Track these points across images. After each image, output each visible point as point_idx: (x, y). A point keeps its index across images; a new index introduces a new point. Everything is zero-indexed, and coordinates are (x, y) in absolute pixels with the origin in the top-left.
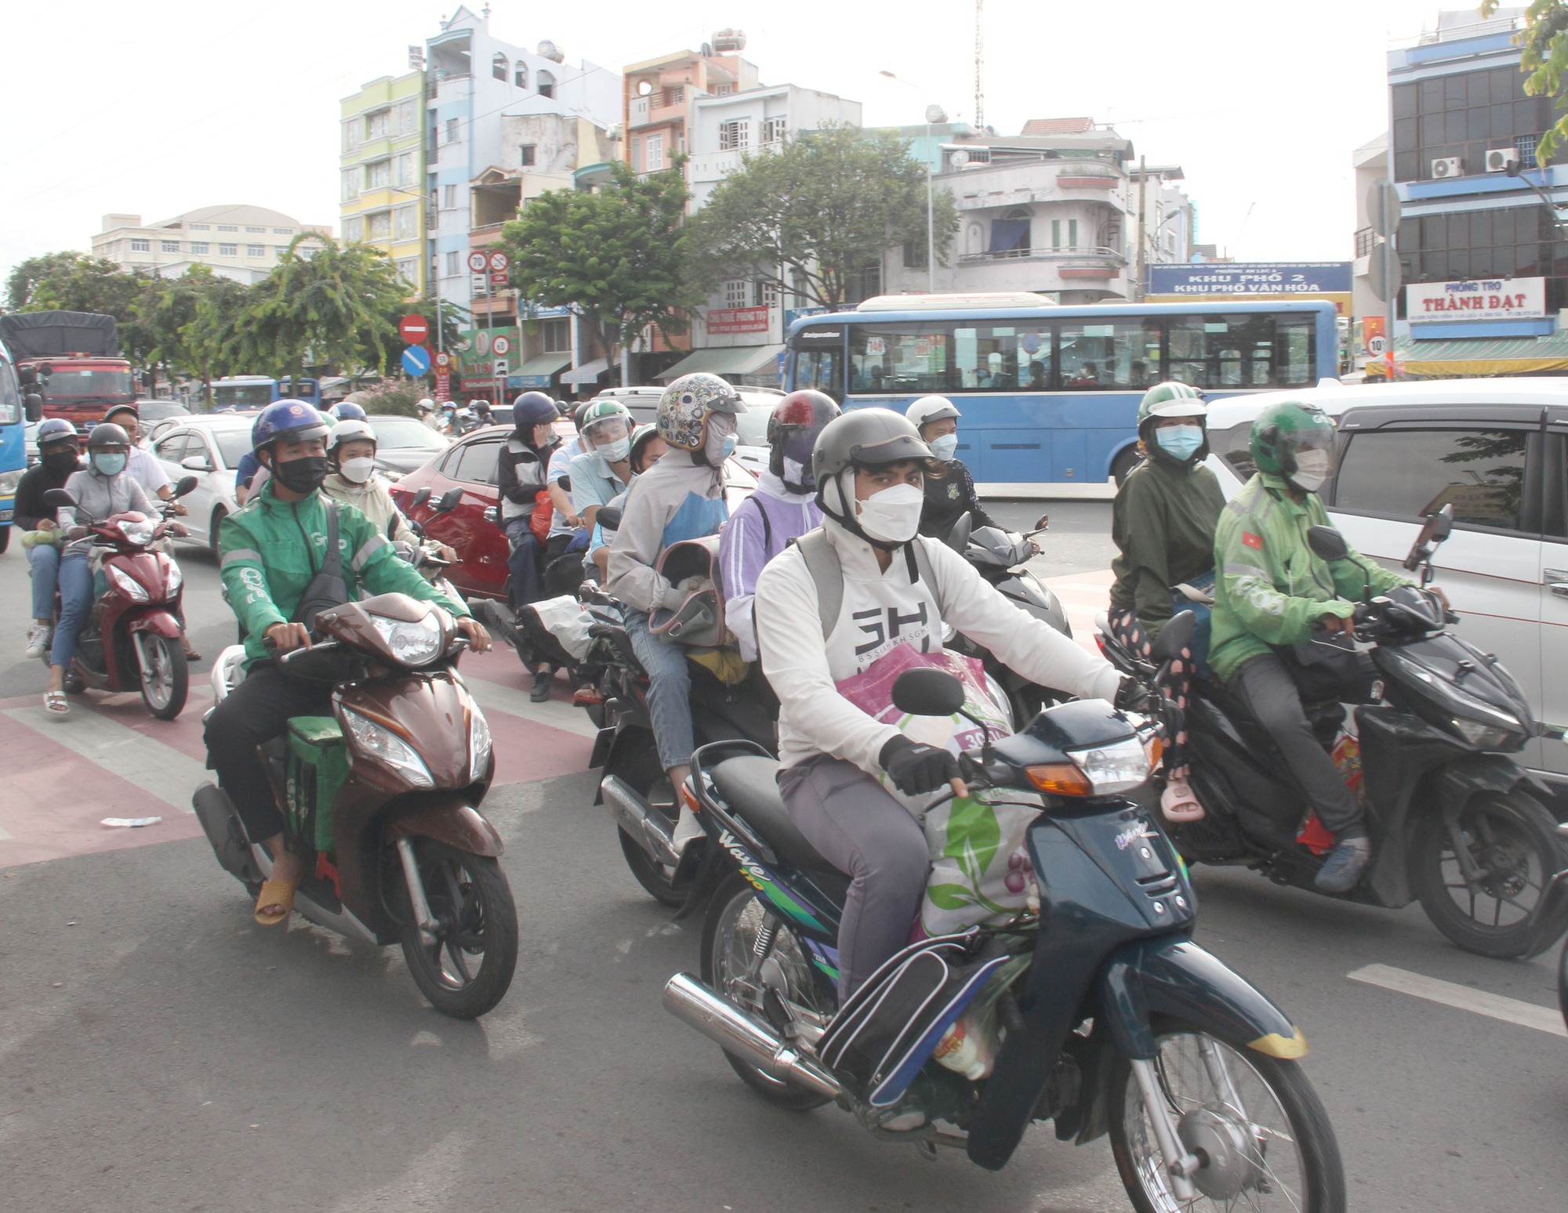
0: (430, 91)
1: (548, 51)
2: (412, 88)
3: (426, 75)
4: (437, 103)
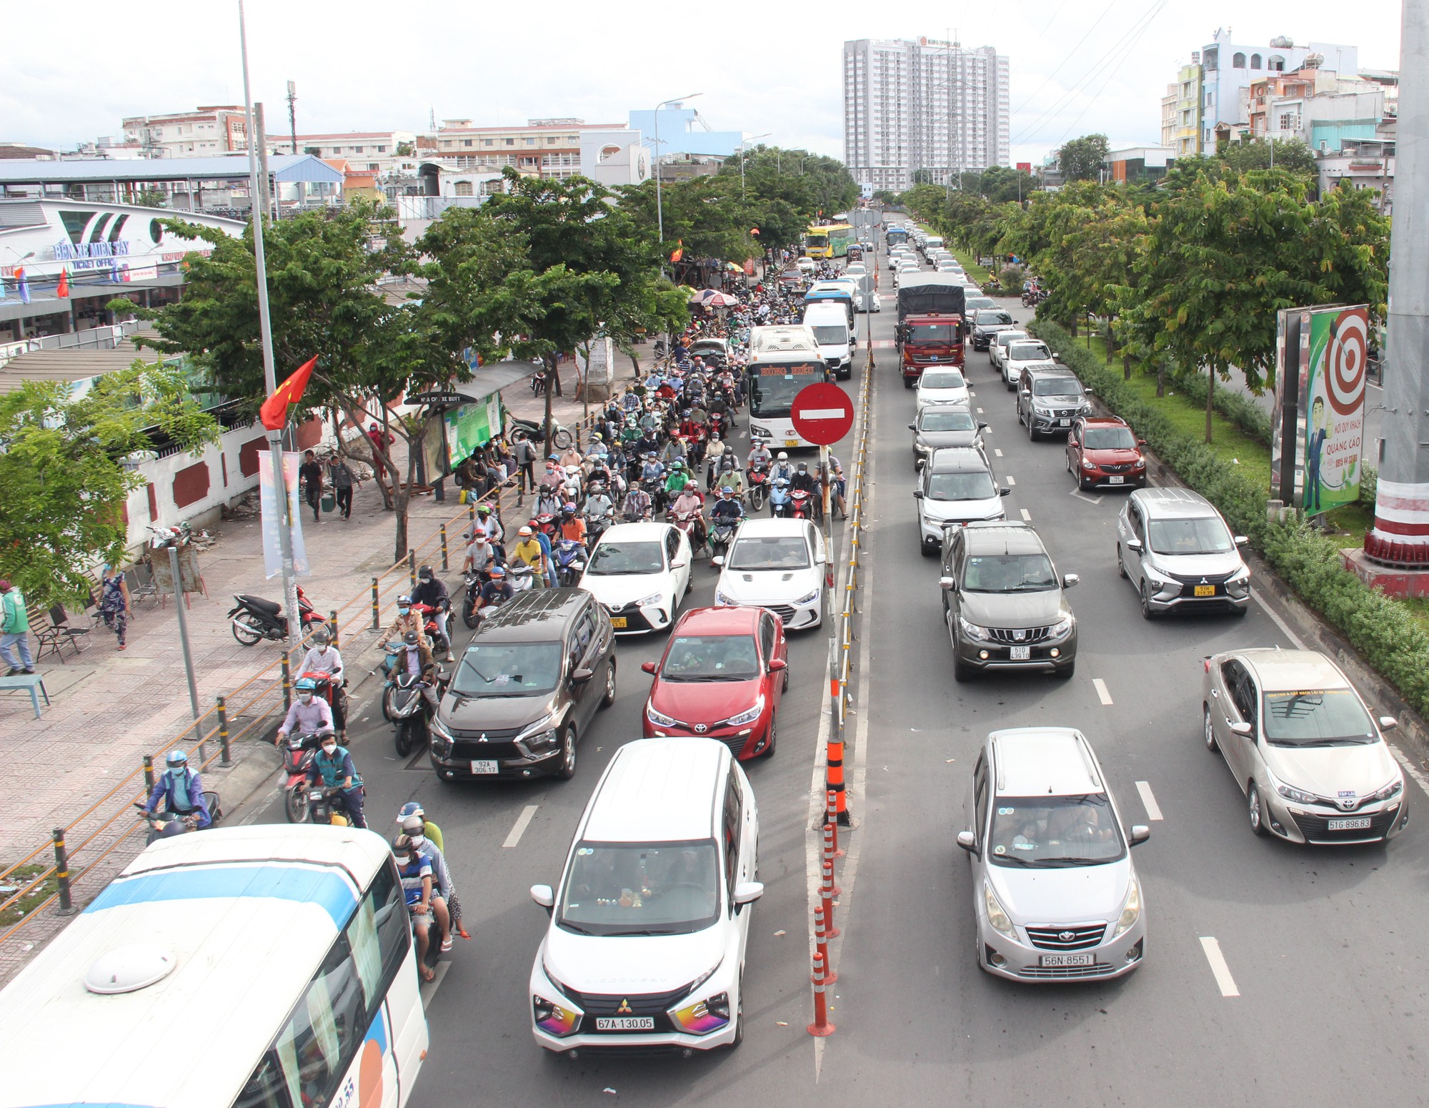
0: (1202, 77)
1: (1280, 42)
2: (1196, 74)
3: (1201, 67)
4: (1204, 83)
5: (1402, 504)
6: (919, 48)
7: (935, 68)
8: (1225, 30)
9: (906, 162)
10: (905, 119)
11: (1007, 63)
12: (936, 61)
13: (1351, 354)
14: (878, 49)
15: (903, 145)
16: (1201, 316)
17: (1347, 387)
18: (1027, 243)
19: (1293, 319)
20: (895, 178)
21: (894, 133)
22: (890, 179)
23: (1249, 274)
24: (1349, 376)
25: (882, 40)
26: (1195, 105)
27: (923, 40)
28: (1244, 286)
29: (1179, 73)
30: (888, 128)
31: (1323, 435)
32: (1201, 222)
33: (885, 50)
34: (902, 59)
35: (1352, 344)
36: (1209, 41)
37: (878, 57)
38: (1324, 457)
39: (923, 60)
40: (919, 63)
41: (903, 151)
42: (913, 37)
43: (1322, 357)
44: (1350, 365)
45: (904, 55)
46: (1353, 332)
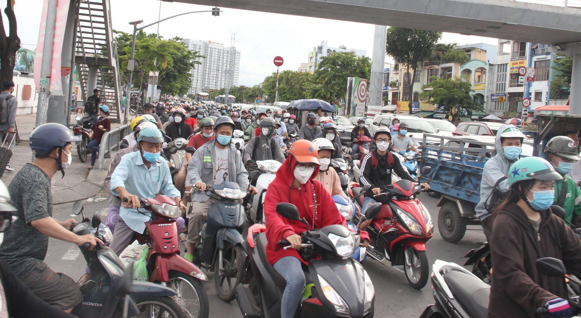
0: (317, 55)
1: (342, 47)
2: (315, 54)
3: (316, 52)
4: (317, 57)
5: (373, 110)
6: (208, 44)
7: (213, 52)
8: (325, 41)
9: (199, 86)
10: (200, 70)
11: (240, 53)
12: (214, 50)
13: (363, 89)
14: (193, 43)
15: (199, 79)
16: (330, 80)
17: (362, 97)
18: (271, 86)
19: (351, 80)
20: (194, 91)
21: (196, 74)
22: (193, 91)
23: (341, 72)
24: (363, 94)
25: (195, 40)
26: (314, 64)
27: (210, 42)
28: (340, 74)
29: (309, 54)
30: (194, 72)
31: (356, 105)
32: (331, 60)
33: (195, 44)
34: (201, 48)
35: (363, 87)
36: (320, 44)
37: (193, 46)
38: (356, 111)
39: (209, 49)
40: (208, 50)
41: (198, 82)
42: (206, 40)
43: (357, 88)
44: (363, 92)
45: (202, 46)
46: (363, 85)
